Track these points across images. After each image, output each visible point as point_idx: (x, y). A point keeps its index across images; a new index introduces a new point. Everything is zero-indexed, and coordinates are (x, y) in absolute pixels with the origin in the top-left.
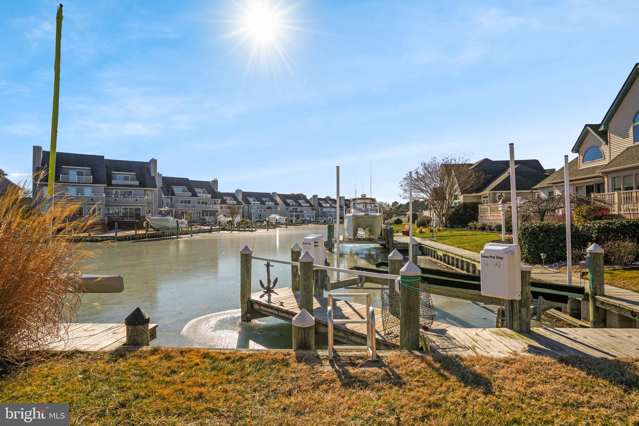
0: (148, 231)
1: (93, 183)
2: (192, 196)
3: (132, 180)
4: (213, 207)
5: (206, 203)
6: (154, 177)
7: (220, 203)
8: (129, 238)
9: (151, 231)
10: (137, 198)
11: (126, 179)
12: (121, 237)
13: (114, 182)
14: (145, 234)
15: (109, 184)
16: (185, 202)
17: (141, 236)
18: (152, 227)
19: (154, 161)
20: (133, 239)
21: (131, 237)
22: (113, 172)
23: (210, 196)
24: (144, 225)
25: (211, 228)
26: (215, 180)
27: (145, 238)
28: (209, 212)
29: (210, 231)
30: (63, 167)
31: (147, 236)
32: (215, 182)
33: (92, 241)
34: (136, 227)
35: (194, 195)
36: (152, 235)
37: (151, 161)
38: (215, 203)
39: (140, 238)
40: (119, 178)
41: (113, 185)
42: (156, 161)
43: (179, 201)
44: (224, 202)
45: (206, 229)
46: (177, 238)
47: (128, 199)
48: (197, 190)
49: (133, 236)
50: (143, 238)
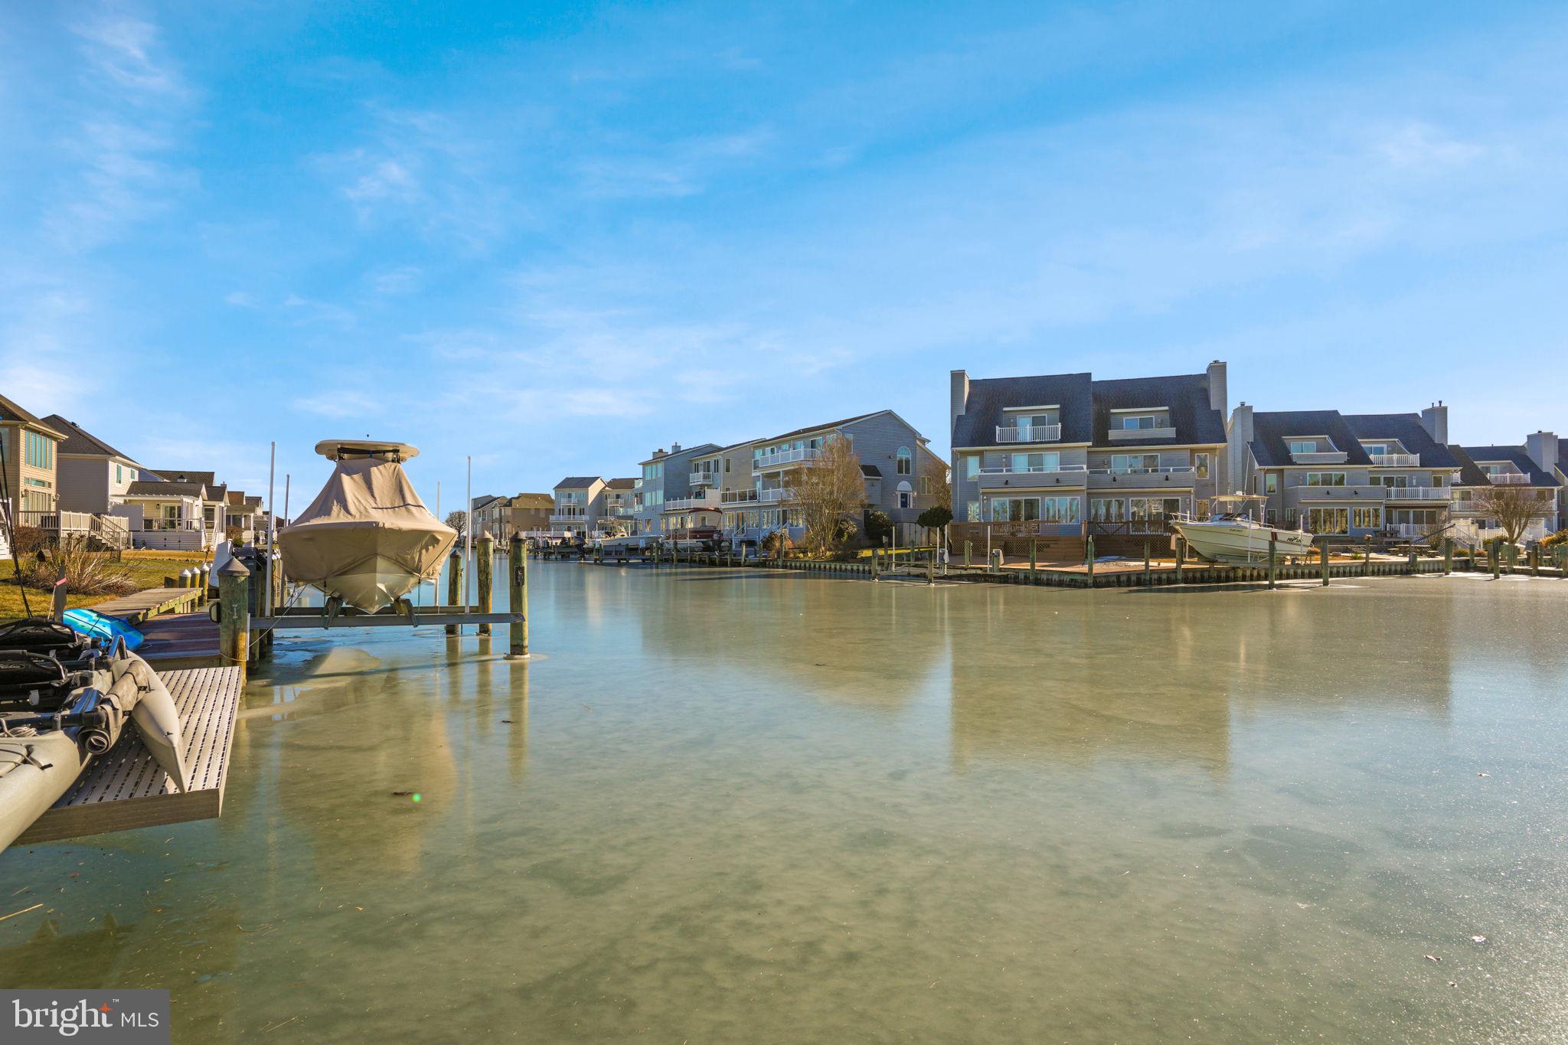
0: (1183, 562)
1: (1061, 441)
2: (1349, 462)
3: (1162, 424)
4: (1425, 494)
5: (1402, 483)
6: (1219, 412)
7: (1459, 481)
8: (1129, 578)
9: (1191, 564)
10: (1167, 474)
11: (1145, 424)
12: (1107, 575)
13: (1113, 435)
14: (1174, 571)
15: (1101, 440)
16: (1327, 481)
17: (1164, 576)
18: (1193, 552)
19: (1219, 369)
20: (1139, 583)
21: (1134, 578)
22: (1113, 411)
23: (1415, 459)
24: (1173, 546)
25: (1413, 562)
26: (1437, 405)
27: (1176, 582)
28: (1412, 511)
29: (1407, 571)
30: (1005, 409)
31: (1179, 576)
32: (1439, 414)
33: (1038, 582)
34: (1147, 552)
35: (1358, 457)
36: (1198, 575)
37: (1210, 368)
38: (1438, 483)
39: (1160, 581)
40: (1128, 422)
41: (1110, 441)
42: (1224, 366)
43: (1305, 478)
44: (1474, 477)
45: (1391, 564)
46: (1271, 586)
47: (1146, 476)
48: (1366, 444)
49: (1139, 574)
50: (1169, 581)
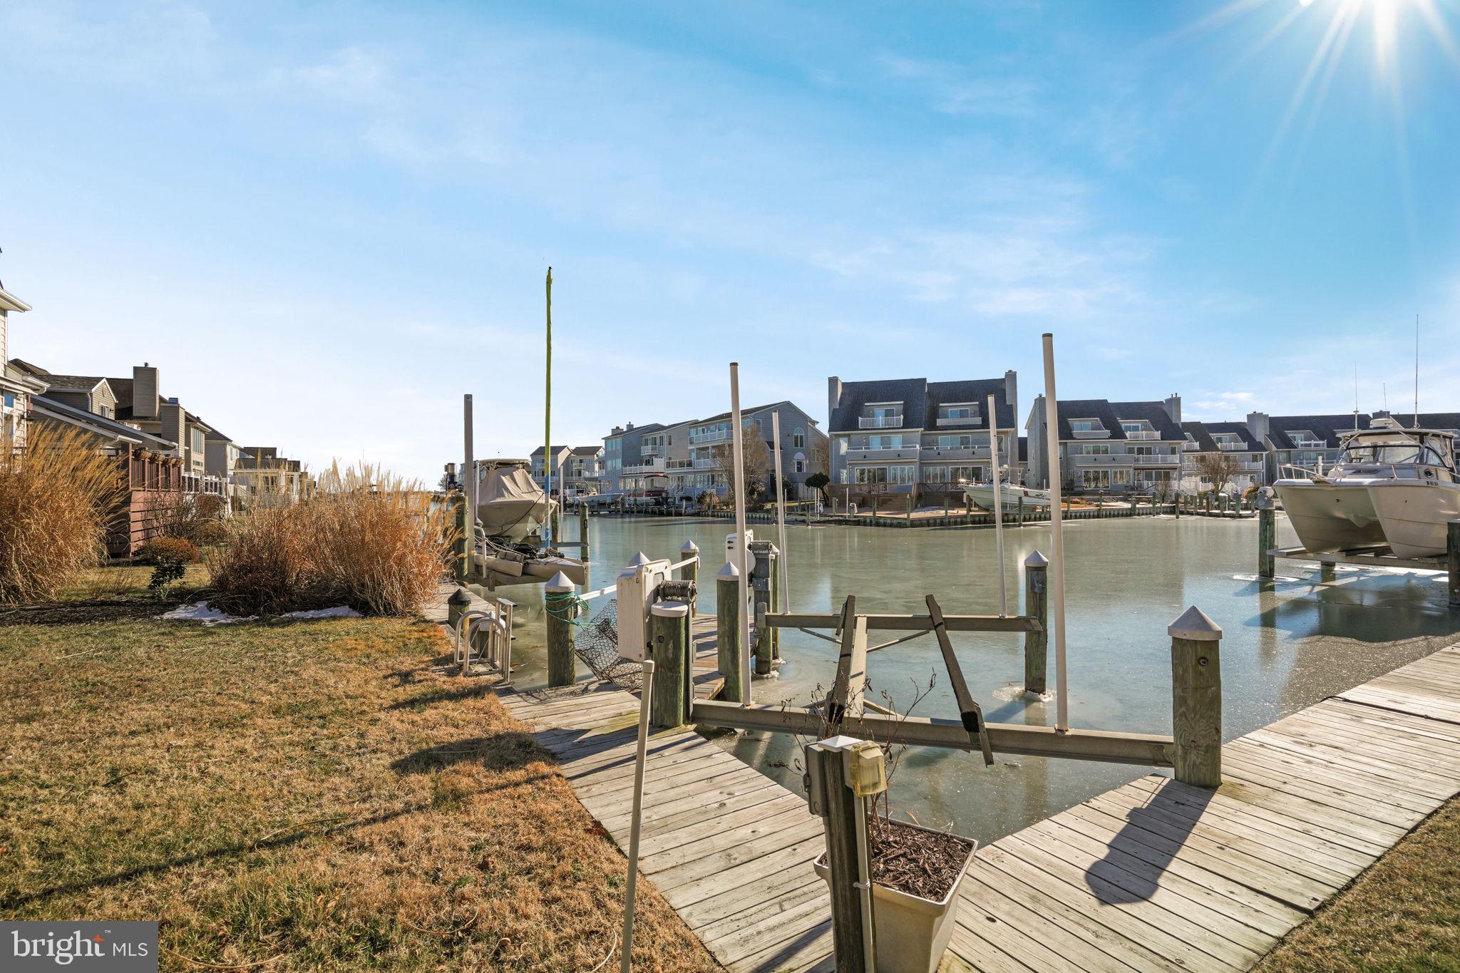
0: (971, 511)
1: (903, 428)
2: (1111, 437)
3: (974, 415)
4: (1164, 460)
5: (1149, 451)
6: (1012, 405)
7: (1197, 449)
8: (935, 521)
9: (975, 512)
11: (963, 414)
12: (920, 520)
13: (940, 422)
14: (965, 516)
15: (931, 426)
16: (1096, 451)
17: (959, 520)
18: (978, 504)
19: (1011, 376)
20: (942, 524)
21: (938, 521)
22: (941, 405)
23: (1158, 434)
24: (965, 501)
25: (1133, 508)
26: (1174, 396)
27: (966, 523)
28: (1154, 472)
29: (1130, 514)
30: (866, 404)
31: (969, 520)
32: (1175, 402)
33: (878, 525)
34: (946, 504)
35: (1118, 433)
36: (982, 519)
37: (1007, 375)
38: (1173, 452)
39: (956, 523)
40: (951, 412)
41: (938, 427)
42: (1015, 374)
43: (1082, 449)
45: (1123, 509)
46: (1019, 526)
47: (959, 452)
48: (1124, 423)
49: (942, 519)
50: (962, 523)
